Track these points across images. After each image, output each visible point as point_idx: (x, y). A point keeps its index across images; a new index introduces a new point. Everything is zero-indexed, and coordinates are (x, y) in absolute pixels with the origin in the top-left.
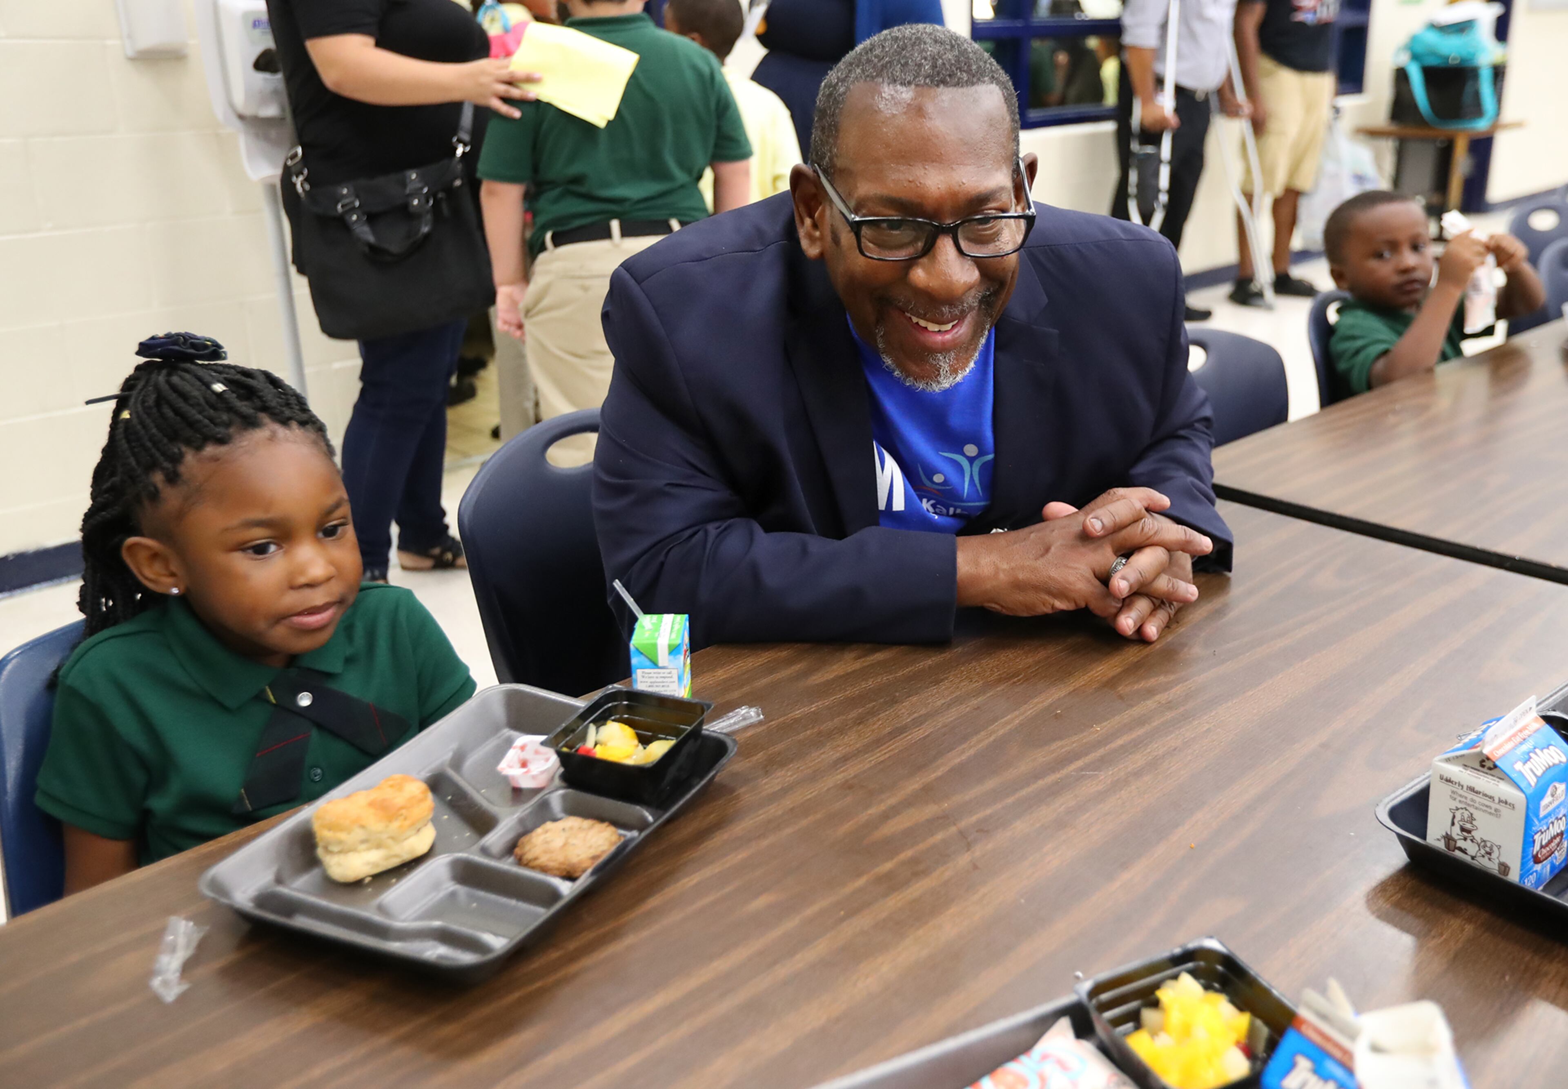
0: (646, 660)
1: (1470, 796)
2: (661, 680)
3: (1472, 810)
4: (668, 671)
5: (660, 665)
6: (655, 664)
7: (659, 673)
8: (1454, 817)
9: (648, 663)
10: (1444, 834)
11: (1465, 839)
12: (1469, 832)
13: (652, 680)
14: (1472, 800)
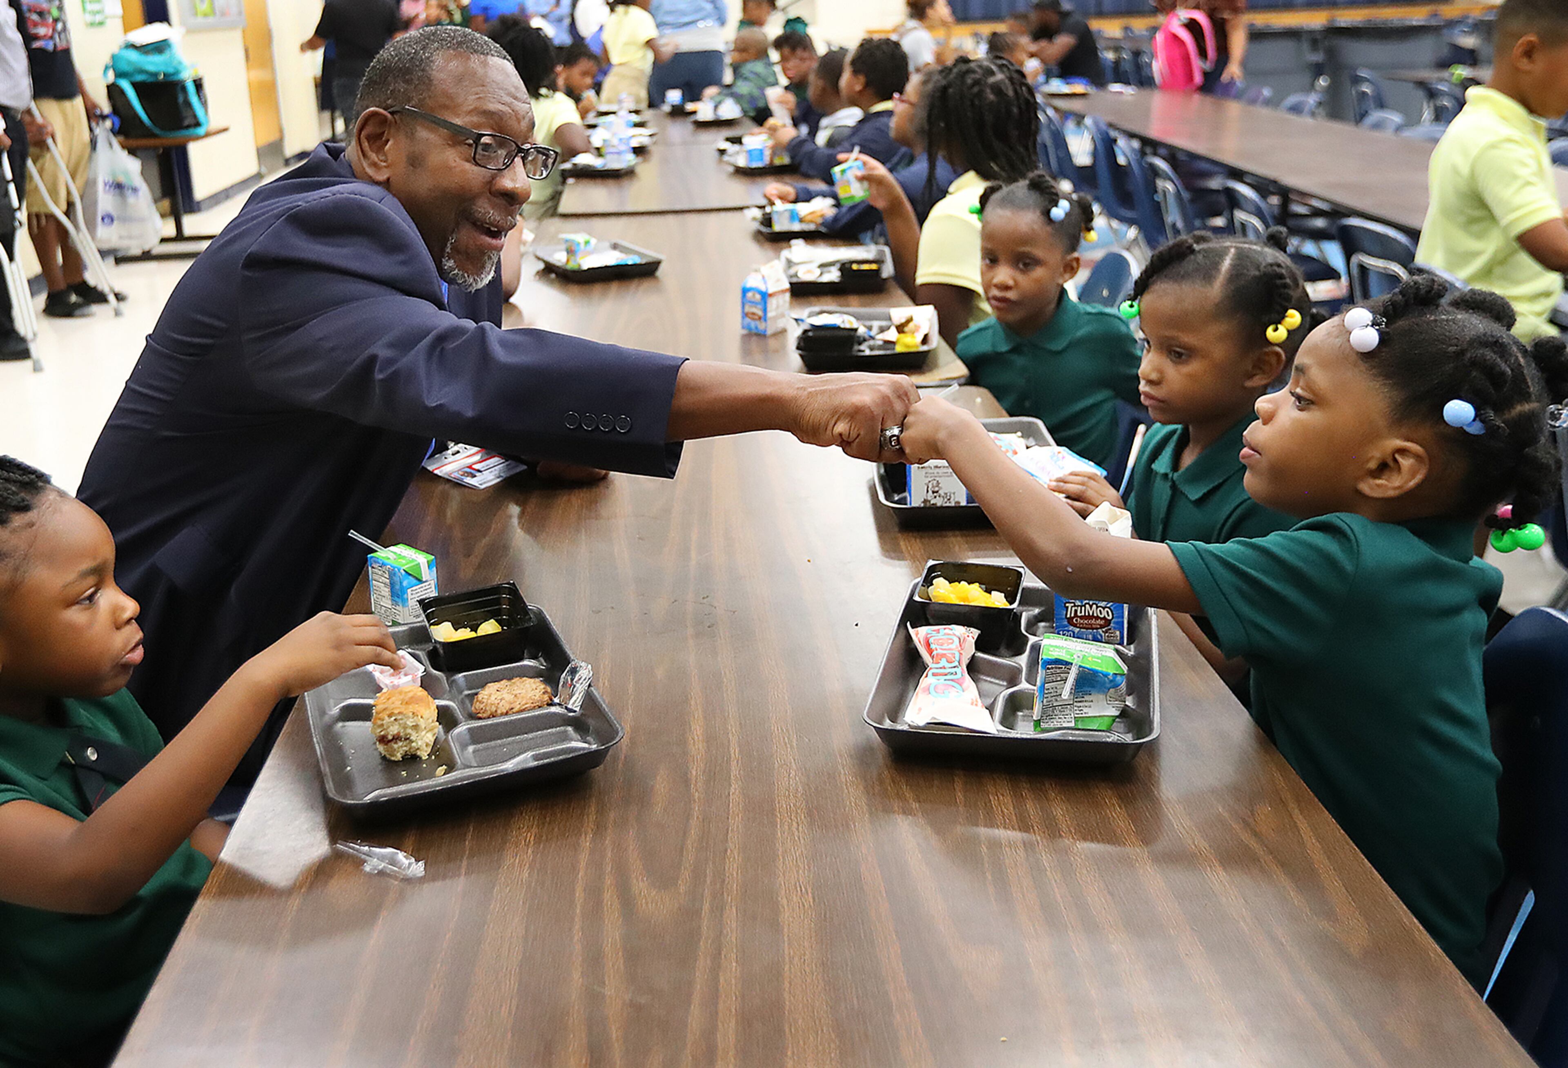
0: (413, 579)
1: (937, 470)
2: (424, 592)
3: (937, 479)
4: (428, 583)
5: (424, 580)
6: (420, 581)
7: (422, 587)
8: (928, 487)
9: (415, 581)
10: (923, 500)
11: (935, 497)
12: (937, 492)
13: (419, 595)
14: (938, 473)
